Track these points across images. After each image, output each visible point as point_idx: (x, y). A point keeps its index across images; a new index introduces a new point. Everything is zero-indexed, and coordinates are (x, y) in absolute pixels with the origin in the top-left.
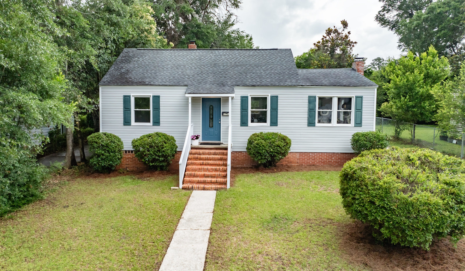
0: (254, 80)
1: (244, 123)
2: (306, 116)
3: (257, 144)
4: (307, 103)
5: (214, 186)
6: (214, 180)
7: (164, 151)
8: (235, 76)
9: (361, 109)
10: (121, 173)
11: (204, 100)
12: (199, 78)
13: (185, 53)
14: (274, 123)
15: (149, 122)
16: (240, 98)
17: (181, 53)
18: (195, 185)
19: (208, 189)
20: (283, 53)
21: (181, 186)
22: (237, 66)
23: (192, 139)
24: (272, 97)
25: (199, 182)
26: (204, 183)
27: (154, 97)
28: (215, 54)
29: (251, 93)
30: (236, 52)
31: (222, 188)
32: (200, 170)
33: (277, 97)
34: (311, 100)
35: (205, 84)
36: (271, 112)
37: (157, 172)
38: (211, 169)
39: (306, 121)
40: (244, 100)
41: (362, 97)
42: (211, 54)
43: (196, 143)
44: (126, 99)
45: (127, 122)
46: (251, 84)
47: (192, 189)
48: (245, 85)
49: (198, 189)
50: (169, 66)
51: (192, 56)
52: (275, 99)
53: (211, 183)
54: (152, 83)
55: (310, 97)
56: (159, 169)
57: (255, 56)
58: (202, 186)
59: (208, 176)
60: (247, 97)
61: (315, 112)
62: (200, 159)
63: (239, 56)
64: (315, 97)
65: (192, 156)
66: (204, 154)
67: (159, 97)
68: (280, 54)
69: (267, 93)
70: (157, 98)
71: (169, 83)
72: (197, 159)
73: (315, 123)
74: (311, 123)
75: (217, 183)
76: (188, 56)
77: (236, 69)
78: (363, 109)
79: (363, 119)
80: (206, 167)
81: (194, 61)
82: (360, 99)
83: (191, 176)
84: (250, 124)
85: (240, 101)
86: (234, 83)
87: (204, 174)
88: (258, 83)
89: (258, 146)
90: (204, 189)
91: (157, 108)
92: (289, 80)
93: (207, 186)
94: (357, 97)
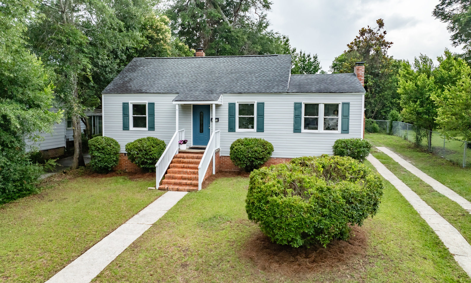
0: (243, 88)
1: (231, 129)
2: (292, 122)
3: (236, 149)
4: (293, 110)
5: (187, 188)
6: (189, 182)
7: (151, 155)
8: (226, 84)
9: (348, 116)
10: (118, 174)
11: (195, 106)
12: (192, 85)
13: (188, 61)
14: (261, 129)
15: (145, 126)
16: (228, 105)
17: (184, 61)
18: (171, 187)
19: (181, 191)
20: (282, 59)
21: (158, 186)
22: (232, 73)
23: (180, 144)
24: (258, 104)
25: (175, 184)
26: (180, 184)
27: (149, 104)
28: (215, 62)
29: (238, 100)
30: (236, 59)
31: (194, 190)
32: (179, 172)
33: (263, 103)
34: (297, 106)
35: (195, 91)
36: (258, 118)
37: (147, 174)
38: (190, 172)
39: (292, 128)
40: (232, 106)
41: (348, 104)
42: (211, 62)
43: (184, 147)
44: (125, 106)
45: (126, 127)
46: (238, 91)
47: (167, 190)
48: (233, 93)
49: (173, 190)
50: (169, 75)
51: (193, 64)
52: (261, 106)
53: (186, 185)
54: (148, 91)
55: (295, 104)
56: (150, 171)
57: (253, 63)
58: (177, 187)
59: (185, 179)
60: (234, 104)
61: (301, 118)
62: (183, 163)
63: (237, 64)
64: (301, 104)
65: (176, 159)
66: (188, 158)
67: (153, 104)
68: (278, 61)
69: (254, 100)
70: (152, 105)
71: (162, 91)
72: (180, 162)
73: (300, 130)
74: (297, 130)
75: (191, 185)
76: (189, 64)
77: (230, 76)
78: (350, 116)
79: (350, 126)
80: (185, 170)
81: (193, 70)
82: (346, 105)
83: (170, 178)
84: (237, 129)
85: (228, 107)
86: (223, 90)
87: (182, 177)
88: (246, 90)
89: (237, 152)
90: (178, 190)
91: (152, 115)
92: (276, 87)
93: (181, 188)
94: (343, 104)
